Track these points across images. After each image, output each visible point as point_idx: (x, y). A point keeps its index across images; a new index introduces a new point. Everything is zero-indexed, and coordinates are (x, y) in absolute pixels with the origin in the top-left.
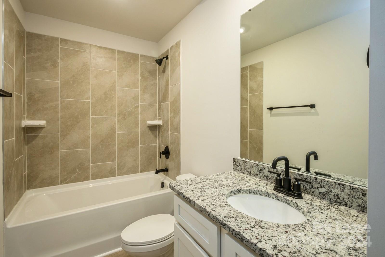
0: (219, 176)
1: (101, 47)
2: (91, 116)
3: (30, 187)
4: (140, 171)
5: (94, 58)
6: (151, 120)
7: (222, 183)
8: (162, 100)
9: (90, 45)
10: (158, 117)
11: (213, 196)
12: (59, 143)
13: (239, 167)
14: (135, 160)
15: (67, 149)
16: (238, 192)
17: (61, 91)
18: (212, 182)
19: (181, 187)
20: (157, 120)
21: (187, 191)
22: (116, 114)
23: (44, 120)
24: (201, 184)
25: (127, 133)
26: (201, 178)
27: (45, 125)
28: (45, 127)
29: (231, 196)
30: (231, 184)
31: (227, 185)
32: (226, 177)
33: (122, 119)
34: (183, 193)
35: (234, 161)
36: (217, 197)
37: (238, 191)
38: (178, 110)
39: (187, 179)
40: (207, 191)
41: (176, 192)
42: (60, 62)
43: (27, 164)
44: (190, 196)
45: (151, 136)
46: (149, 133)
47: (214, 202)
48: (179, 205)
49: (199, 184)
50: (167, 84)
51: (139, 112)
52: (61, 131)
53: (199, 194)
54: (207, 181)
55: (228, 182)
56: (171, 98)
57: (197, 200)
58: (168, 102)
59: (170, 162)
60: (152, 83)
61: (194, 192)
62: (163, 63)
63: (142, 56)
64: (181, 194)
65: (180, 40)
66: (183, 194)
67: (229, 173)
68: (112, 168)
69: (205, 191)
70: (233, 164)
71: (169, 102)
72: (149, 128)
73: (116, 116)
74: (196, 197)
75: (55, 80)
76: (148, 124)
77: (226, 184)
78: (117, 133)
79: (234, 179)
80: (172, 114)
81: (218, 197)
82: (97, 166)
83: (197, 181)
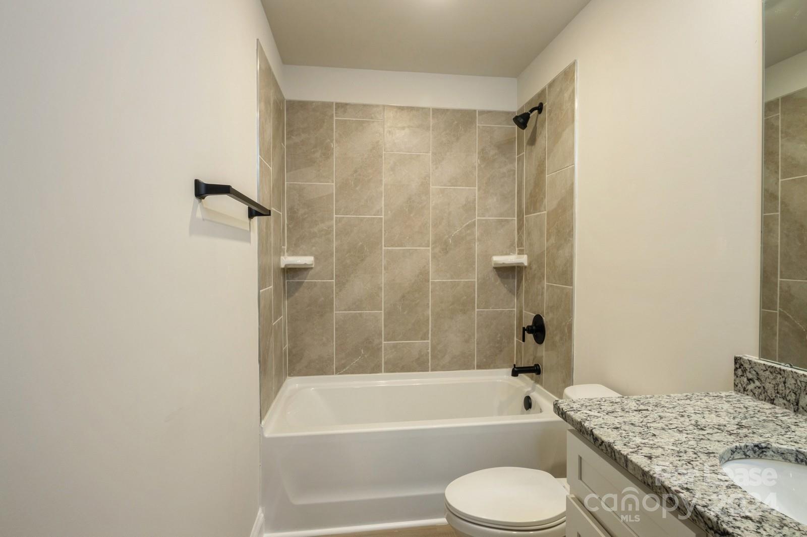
0: (691, 402)
1: (403, 107)
2: (385, 247)
3: (292, 373)
4: (477, 366)
5: (390, 132)
6: (501, 255)
7: (702, 422)
8: (527, 208)
9: (384, 106)
10: (517, 247)
11: (679, 452)
12: (333, 298)
13: (757, 383)
14: (467, 341)
15: (345, 310)
16: (758, 453)
17: (337, 201)
18: (672, 415)
19: (585, 415)
20: (514, 253)
21: (603, 426)
22: (429, 241)
23: (311, 254)
24: (640, 415)
25: (451, 282)
26: (639, 401)
27: (312, 265)
28: (312, 268)
29: (733, 459)
30: (732, 427)
31: (720, 428)
32: (713, 407)
33: (440, 252)
34: (592, 430)
35: (740, 367)
36: (690, 455)
37: (756, 449)
38: (568, 231)
39: (599, 396)
40: (660, 436)
41: (573, 425)
42: (334, 147)
43: (288, 332)
44: (611, 440)
45: (500, 288)
46: (497, 283)
47: (685, 466)
48: (579, 456)
49: (634, 414)
50: (541, 170)
51: (475, 238)
52: (336, 276)
53: (638, 440)
54: (656, 408)
55: (722, 422)
56: (550, 202)
57: (633, 452)
58: (542, 211)
59: (545, 351)
60: (504, 170)
61: (621, 433)
62: (531, 123)
63: (482, 113)
64: (587, 432)
65: (575, 60)
66: (592, 433)
67: (722, 397)
68: (422, 353)
69: (654, 435)
70: (735, 374)
71: (546, 212)
72: (496, 271)
73: (429, 247)
74: (629, 445)
75: (328, 182)
76: (495, 264)
77: (717, 427)
78: (430, 281)
79: (742, 415)
80: (553, 240)
81: (695, 456)
82: (395, 346)
83: (628, 407)
